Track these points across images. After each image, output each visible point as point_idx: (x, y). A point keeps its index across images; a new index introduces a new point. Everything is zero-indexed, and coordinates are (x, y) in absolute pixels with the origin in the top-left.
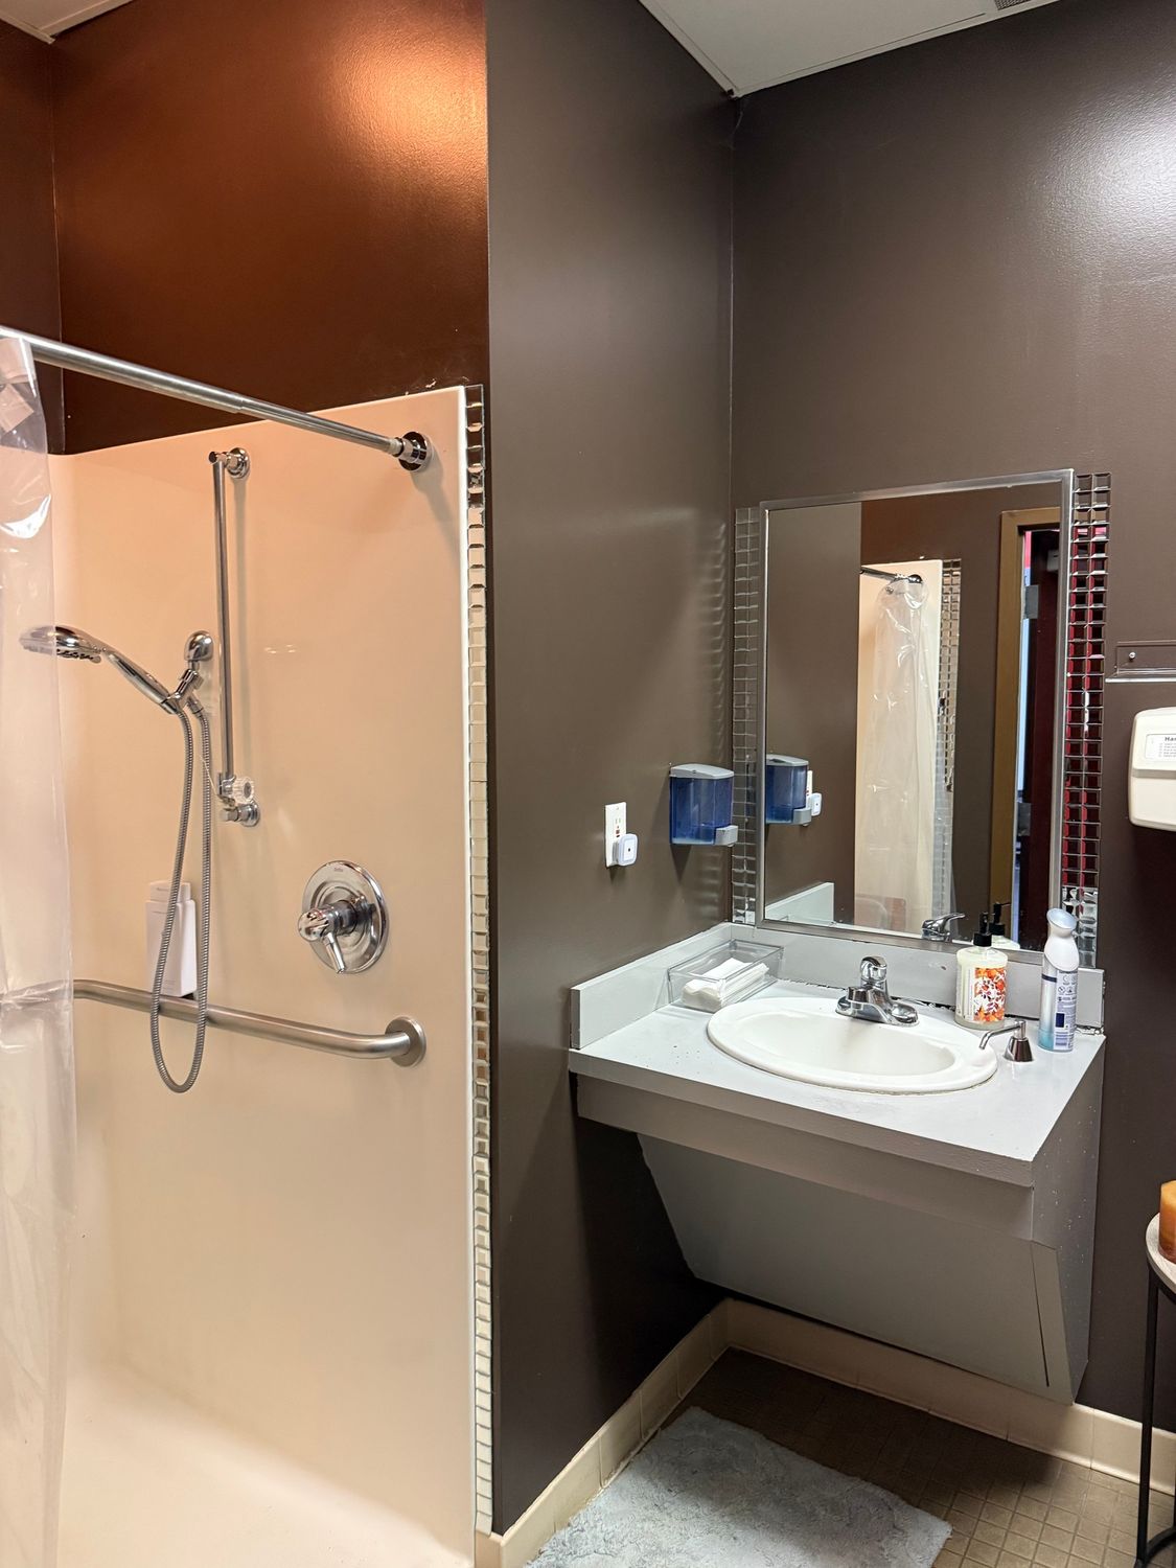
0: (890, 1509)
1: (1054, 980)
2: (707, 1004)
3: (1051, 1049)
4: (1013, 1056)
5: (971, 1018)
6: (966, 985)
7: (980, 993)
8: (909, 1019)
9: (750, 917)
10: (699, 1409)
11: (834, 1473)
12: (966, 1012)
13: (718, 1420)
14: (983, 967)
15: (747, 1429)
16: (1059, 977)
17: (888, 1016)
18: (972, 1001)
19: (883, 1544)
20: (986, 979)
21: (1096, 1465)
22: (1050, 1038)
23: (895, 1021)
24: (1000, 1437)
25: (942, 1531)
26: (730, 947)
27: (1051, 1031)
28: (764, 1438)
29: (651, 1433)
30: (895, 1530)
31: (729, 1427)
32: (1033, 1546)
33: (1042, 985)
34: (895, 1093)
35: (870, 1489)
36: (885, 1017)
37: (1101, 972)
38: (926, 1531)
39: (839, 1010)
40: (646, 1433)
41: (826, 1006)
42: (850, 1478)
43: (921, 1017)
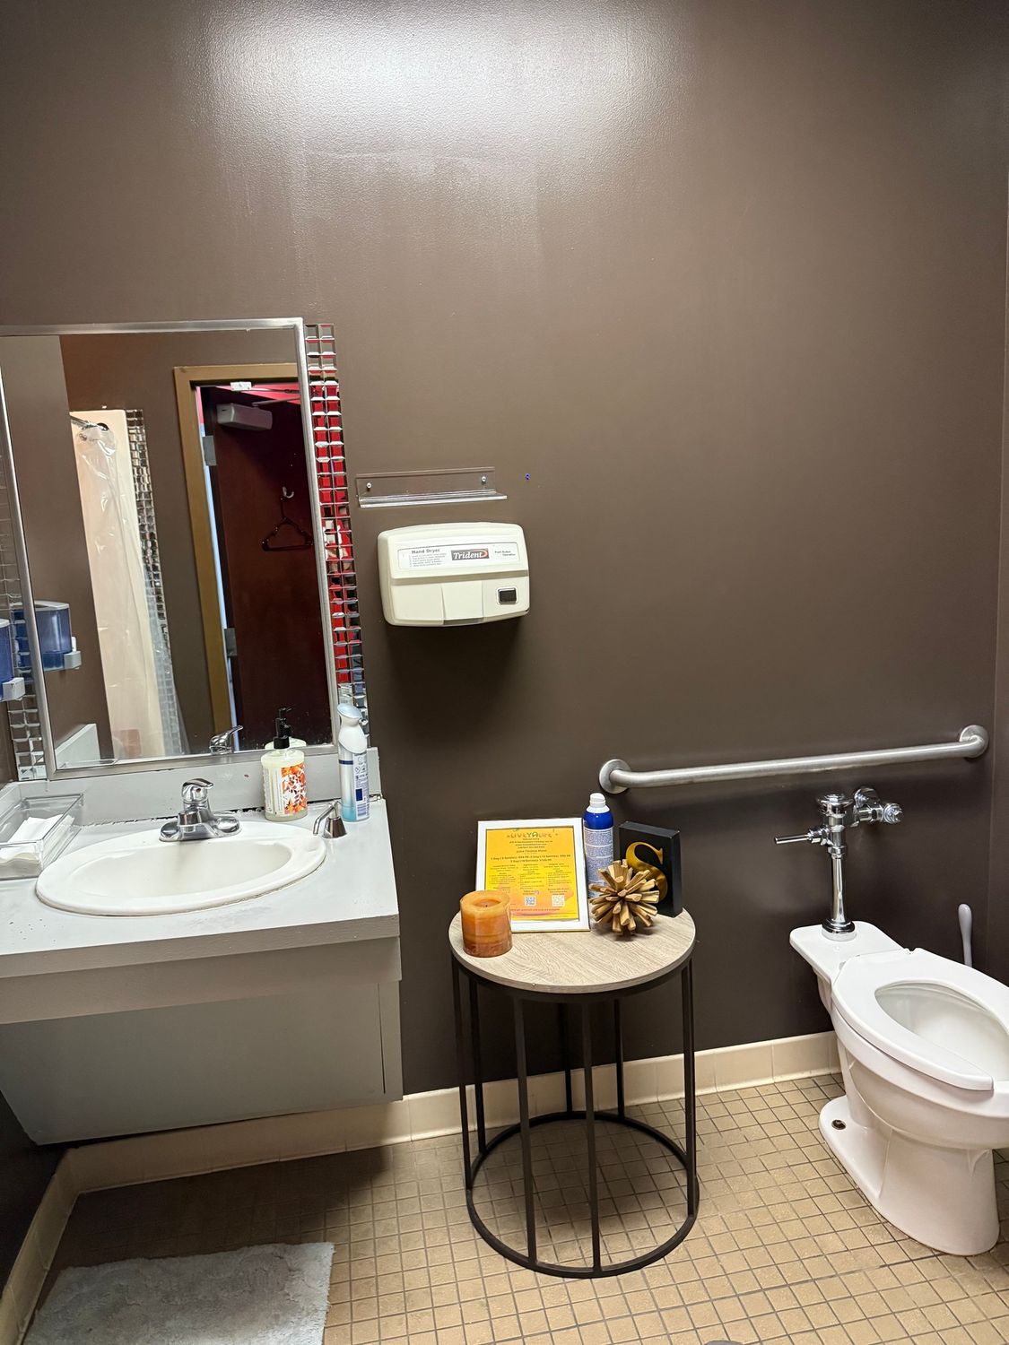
0: (281, 1258)
1: (351, 763)
2: (26, 870)
3: (354, 820)
4: (331, 834)
5: (282, 813)
6: (275, 785)
7: (288, 788)
8: (232, 828)
9: (41, 772)
10: (71, 1268)
11: (221, 1255)
12: (277, 808)
13: (96, 1268)
14: (287, 766)
15: (128, 1261)
16: (355, 759)
17: (215, 831)
18: (279, 797)
19: (286, 1291)
20: (291, 776)
21: (415, 1137)
22: (352, 811)
23: (222, 833)
24: (341, 1151)
25: (326, 1251)
26: (22, 807)
27: (352, 804)
28: (147, 1261)
29: (27, 1319)
30: (292, 1273)
31: (108, 1269)
32: (394, 1222)
33: (340, 769)
34: (257, 896)
35: (256, 1250)
36: (211, 832)
37: (376, 749)
38: (315, 1259)
39: (164, 838)
40: (23, 1322)
41: (151, 837)
42: (238, 1251)
43: (242, 824)
